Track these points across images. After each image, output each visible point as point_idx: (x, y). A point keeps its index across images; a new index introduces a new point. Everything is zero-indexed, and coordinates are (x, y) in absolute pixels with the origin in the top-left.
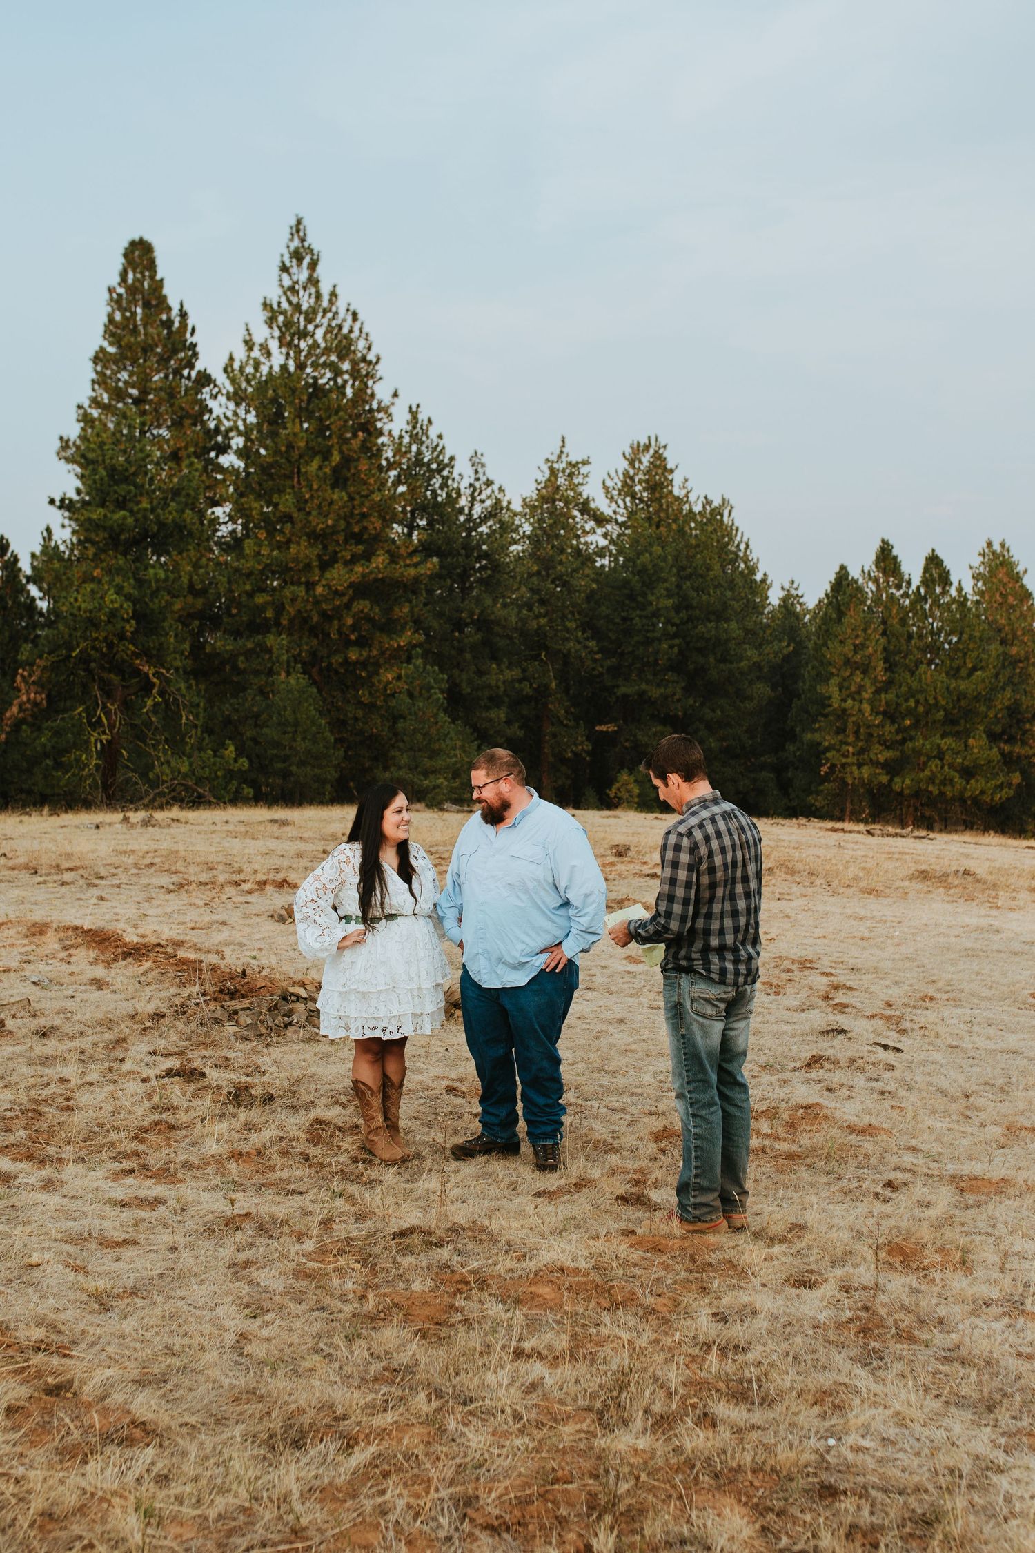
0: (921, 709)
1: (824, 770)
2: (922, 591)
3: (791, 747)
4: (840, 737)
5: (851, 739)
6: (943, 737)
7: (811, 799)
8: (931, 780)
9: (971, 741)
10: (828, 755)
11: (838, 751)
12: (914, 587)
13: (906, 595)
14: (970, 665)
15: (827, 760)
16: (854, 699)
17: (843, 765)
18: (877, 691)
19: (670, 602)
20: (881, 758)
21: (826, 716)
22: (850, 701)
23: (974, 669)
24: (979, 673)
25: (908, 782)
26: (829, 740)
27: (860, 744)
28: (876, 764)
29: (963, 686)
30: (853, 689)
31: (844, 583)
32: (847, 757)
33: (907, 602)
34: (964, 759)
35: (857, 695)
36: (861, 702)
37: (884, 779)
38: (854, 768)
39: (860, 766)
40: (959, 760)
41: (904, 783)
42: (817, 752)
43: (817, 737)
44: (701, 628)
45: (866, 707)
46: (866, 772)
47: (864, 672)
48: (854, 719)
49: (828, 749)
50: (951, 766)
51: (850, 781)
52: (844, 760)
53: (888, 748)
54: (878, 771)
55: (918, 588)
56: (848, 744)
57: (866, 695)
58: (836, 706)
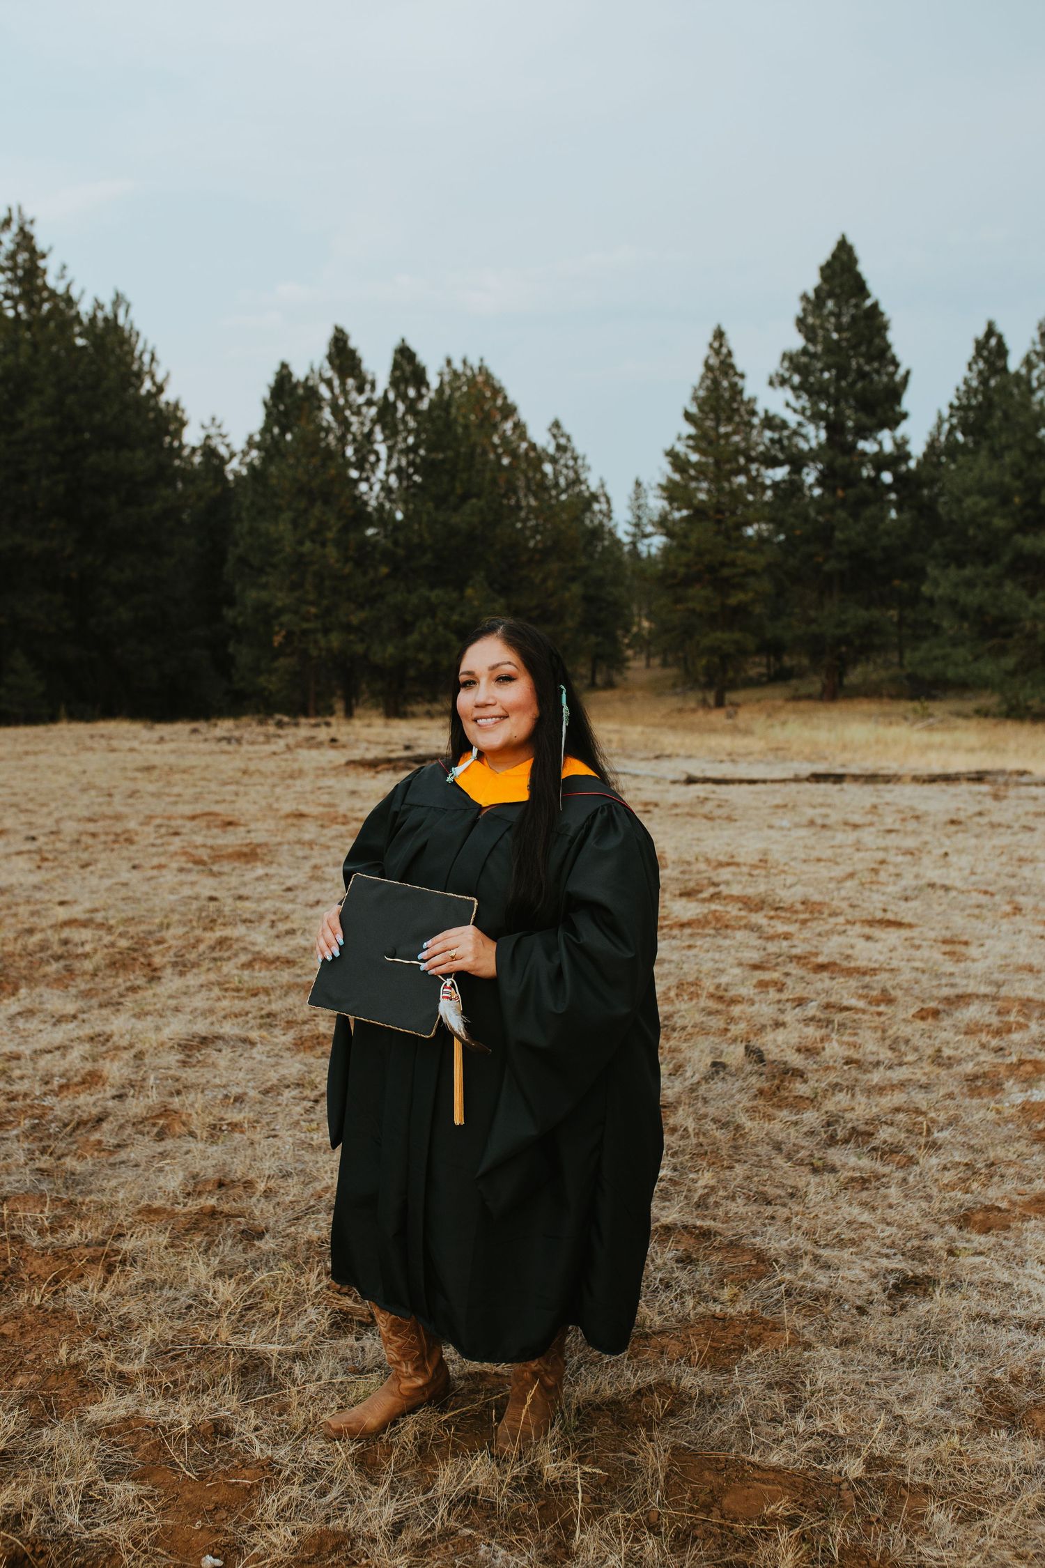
0: (401, 552)
1: (277, 640)
2: (391, 396)
3: (229, 613)
4: (297, 594)
5: (311, 597)
6: (432, 587)
7: (262, 680)
8: (421, 647)
9: (469, 592)
10: (285, 618)
11: (296, 612)
12: (379, 394)
13: (369, 403)
14: (459, 491)
15: (281, 625)
16: (313, 541)
17: (305, 632)
18: (345, 529)
19: (49, 422)
20: (355, 620)
21: (274, 566)
22: (308, 546)
23: (465, 497)
24: (474, 501)
25: (390, 650)
26: (282, 599)
27: (325, 602)
28: (348, 628)
29: (456, 519)
30: (313, 525)
31: (287, 387)
32: (307, 620)
33: (373, 411)
34: (462, 614)
35: (317, 535)
36: (323, 544)
37: (359, 648)
38: (319, 636)
39: (326, 631)
40: (455, 618)
41: (386, 652)
42: (267, 616)
43: (265, 595)
44: (93, 459)
45: (332, 552)
46: (335, 640)
47: (326, 502)
48: (316, 567)
49: (280, 612)
50: (446, 626)
51: (314, 652)
52: (305, 625)
53: (361, 606)
54: (352, 637)
55: (386, 392)
56: (312, 603)
57: (330, 535)
58: (288, 549)
